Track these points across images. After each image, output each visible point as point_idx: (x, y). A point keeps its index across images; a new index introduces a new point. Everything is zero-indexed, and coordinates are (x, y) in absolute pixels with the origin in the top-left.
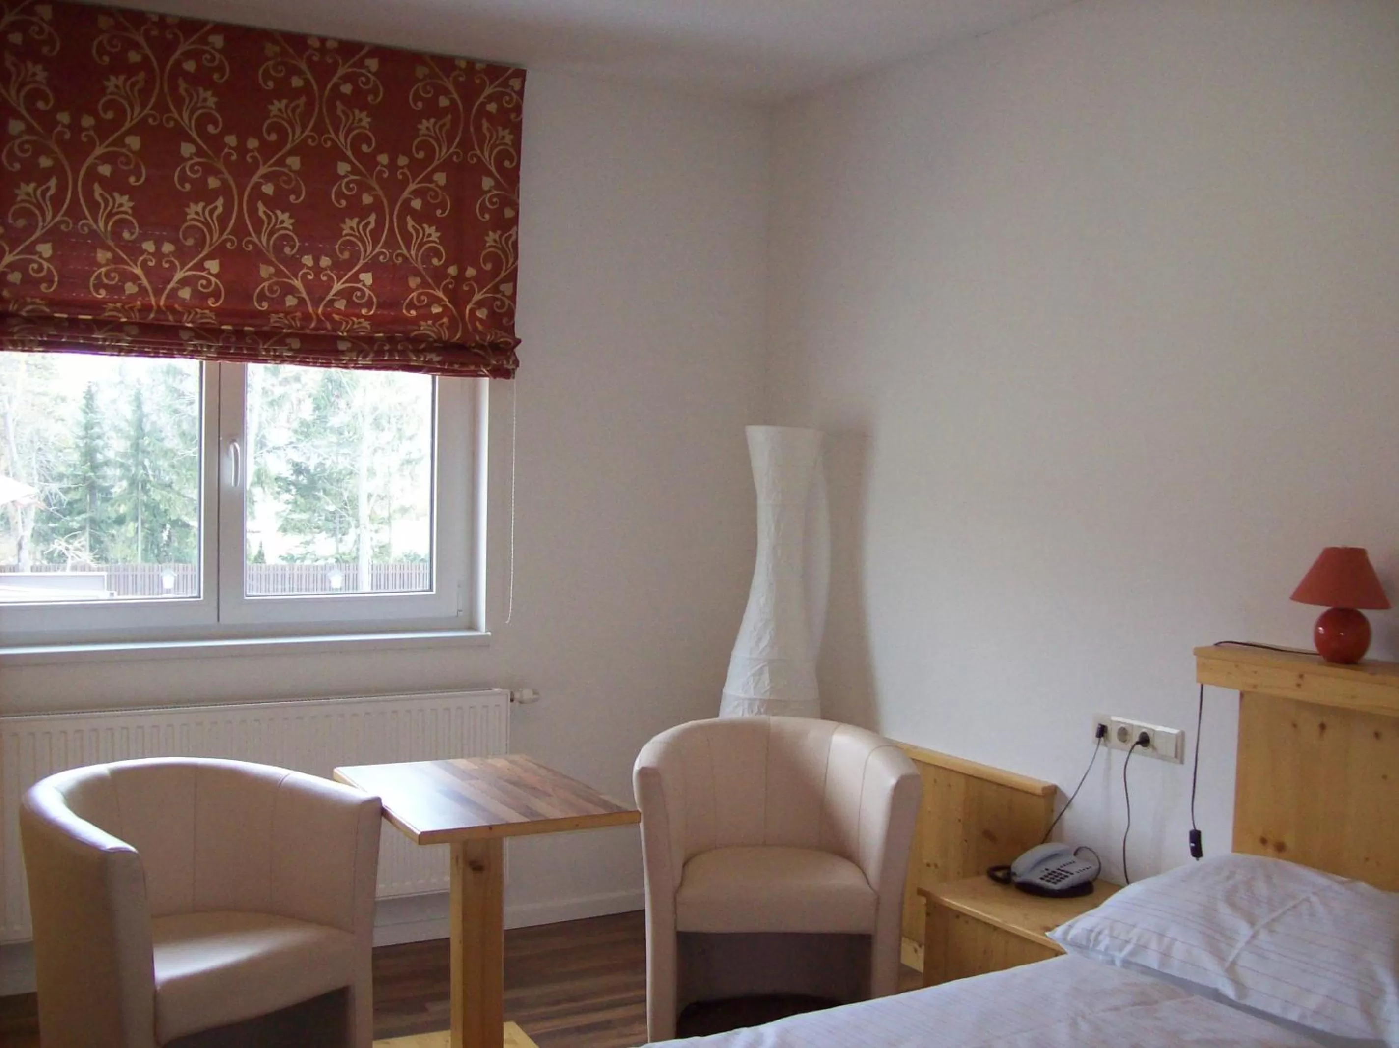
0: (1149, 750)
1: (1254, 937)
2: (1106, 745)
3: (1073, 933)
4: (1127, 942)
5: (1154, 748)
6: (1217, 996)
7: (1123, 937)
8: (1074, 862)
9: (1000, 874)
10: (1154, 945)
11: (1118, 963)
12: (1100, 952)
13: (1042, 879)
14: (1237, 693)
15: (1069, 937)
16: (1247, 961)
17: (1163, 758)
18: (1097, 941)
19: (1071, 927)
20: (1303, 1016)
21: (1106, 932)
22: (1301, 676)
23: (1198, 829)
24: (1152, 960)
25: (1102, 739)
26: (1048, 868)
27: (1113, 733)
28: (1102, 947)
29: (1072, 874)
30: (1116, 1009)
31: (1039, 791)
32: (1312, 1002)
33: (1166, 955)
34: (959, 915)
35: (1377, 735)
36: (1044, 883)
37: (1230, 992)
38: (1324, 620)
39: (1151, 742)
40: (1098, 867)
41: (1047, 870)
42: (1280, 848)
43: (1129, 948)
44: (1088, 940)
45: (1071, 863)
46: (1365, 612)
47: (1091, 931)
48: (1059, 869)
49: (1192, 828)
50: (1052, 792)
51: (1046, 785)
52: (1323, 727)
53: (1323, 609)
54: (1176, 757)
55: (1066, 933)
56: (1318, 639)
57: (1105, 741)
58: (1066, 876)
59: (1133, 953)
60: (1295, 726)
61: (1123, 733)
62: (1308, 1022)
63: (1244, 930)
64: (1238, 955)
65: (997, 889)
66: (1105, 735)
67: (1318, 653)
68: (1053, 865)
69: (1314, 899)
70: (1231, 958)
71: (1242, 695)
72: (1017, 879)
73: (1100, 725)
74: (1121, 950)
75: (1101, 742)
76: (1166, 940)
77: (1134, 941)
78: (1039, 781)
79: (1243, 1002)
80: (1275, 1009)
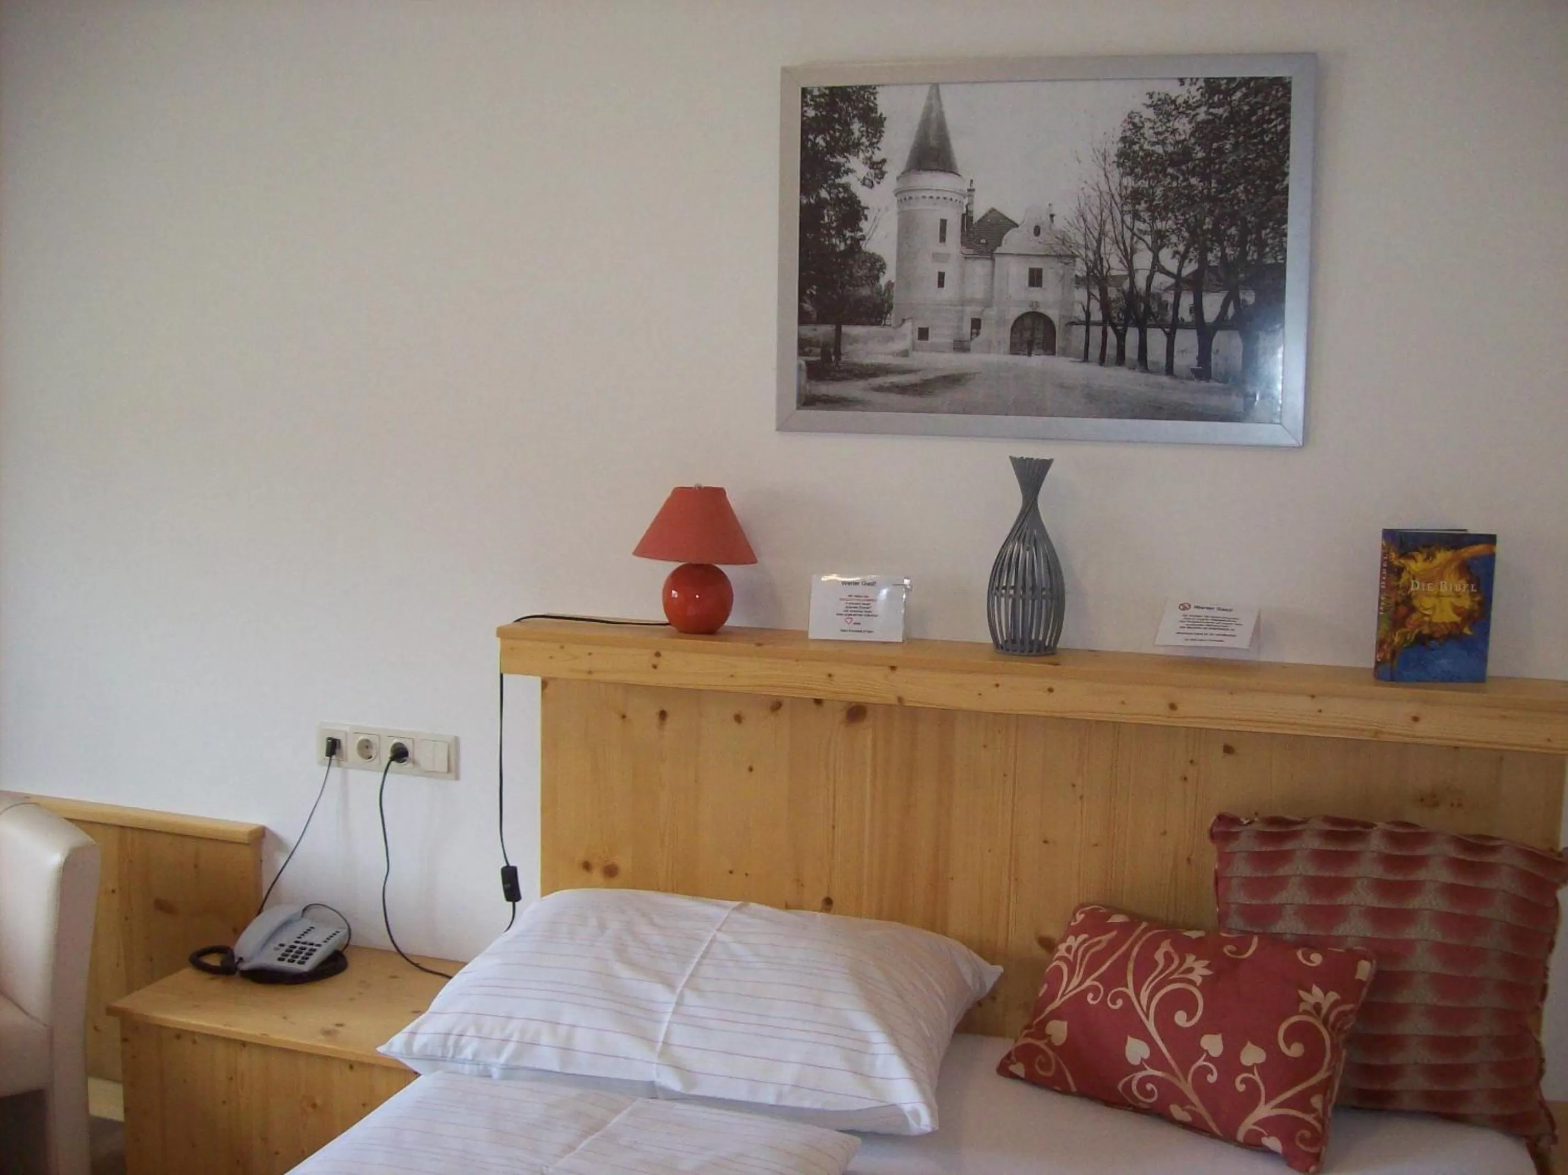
0: (406, 766)
1: (679, 1004)
2: (339, 766)
3: (419, 1041)
4: (506, 1040)
5: (414, 762)
6: (653, 1091)
7: (497, 1035)
8: (312, 928)
9: (214, 960)
10: (545, 1039)
11: (496, 1072)
12: (464, 1062)
13: (280, 959)
14: (537, 681)
15: (416, 1047)
16: (680, 1036)
17: (430, 774)
18: (458, 1048)
19: (413, 1033)
20: (780, 1095)
21: (472, 1031)
22: (658, 655)
23: (511, 864)
24: (549, 1059)
25: (334, 757)
26: (282, 942)
27: (350, 748)
28: (468, 1053)
29: (319, 945)
30: (571, 1148)
31: (245, 839)
32: (787, 1074)
33: (566, 1050)
34: (180, 1034)
35: (738, 718)
36: (285, 965)
37: (671, 1081)
38: (676, 580)
39: (410, 755)
40: (346, 931)
41: (282, 945)
42: (611, 872)
43: (510, 1048)
44: (444, 1046)
45: (309, 930)
46: (724, 568)
47: (448, 1034)
48: (297, 942)
49: (505, 864)
50: (260, 836)
51: (254, 827)
52: (663, 715)
53: (672, 566)
54: (449, 770)
55: (409, 1044)
56: (668, 605)
57: (339, 761)
58: (315, 950)
59: (517, 1055)
60: (624, 717)
61: (366, 748)
62: (790, 1102)
63: (663, 997)
64: (667, 1034)
65: (216, 985)
66: (337, 751)
67: (666, 620)
68: (288, 938)
69: (721, 936)
70: (661, 1038)
71: (544, 684)
72: (244, 966)
73: (329, 739)
74: (498, 1053)
75: (333, 762)
76: (563, 1030)
77: (515, 1037)
78: (242, 824)
79: (696, 1092)
80: (740, 1093)
